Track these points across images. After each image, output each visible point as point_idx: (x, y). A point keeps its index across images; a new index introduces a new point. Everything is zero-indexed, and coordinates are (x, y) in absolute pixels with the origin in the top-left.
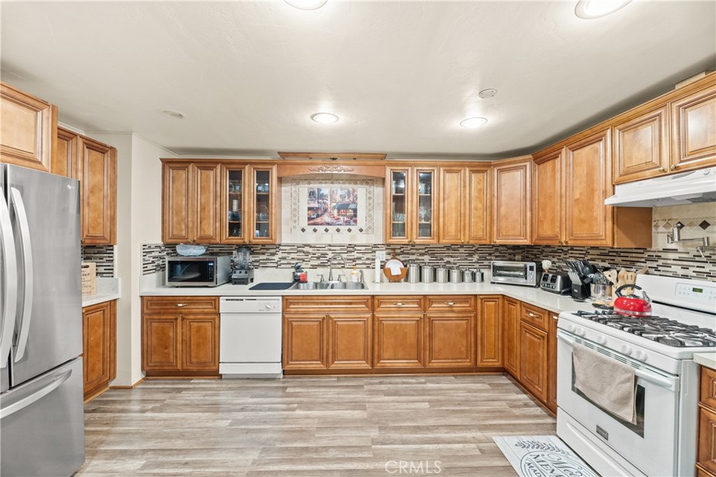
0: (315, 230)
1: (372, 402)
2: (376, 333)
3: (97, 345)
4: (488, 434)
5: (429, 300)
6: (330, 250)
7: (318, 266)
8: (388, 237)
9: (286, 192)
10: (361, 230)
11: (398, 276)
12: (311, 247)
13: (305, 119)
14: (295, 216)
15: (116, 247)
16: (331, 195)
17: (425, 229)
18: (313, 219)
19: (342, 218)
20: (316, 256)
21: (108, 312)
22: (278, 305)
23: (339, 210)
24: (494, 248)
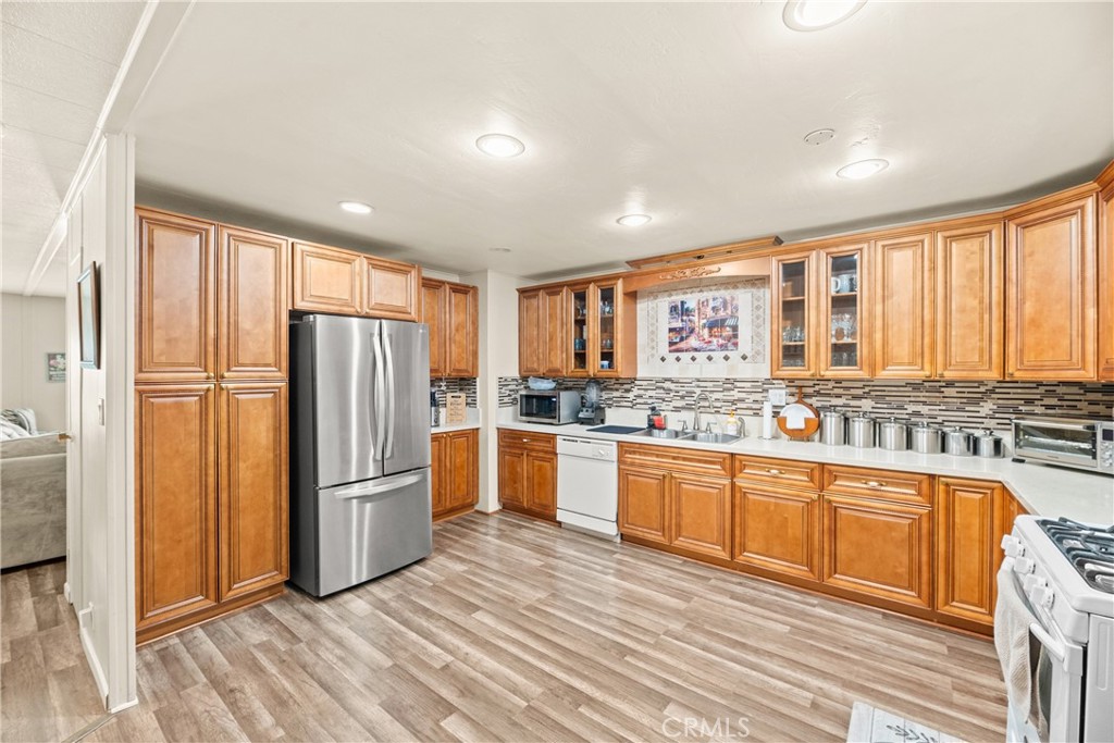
0: (678, 359)
1: (706, 599)
2: (737, 510)
3: (462, 467)
4: (850, 695)
5: (830, 472)
6: (698, 387)
7: (683, 408)
8: (775, 367)
9: (642, 310)
10: (744, 358)
11: (801, 430)
12: (673, 382)
13: (609, 222)
14: (653, 340)
15: (478, 379)
16: (699, 309)
17: (843, 352)
18: (676, 343)
19: (715, 340)
20: (680, 394)
21: (471, 439)
22: (612, 452)
23: (711, 328)
24: (1042, 390)
